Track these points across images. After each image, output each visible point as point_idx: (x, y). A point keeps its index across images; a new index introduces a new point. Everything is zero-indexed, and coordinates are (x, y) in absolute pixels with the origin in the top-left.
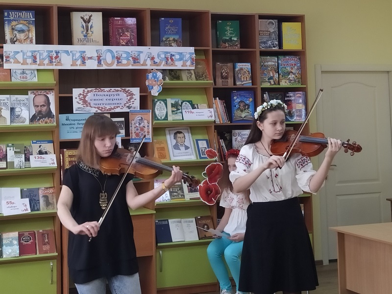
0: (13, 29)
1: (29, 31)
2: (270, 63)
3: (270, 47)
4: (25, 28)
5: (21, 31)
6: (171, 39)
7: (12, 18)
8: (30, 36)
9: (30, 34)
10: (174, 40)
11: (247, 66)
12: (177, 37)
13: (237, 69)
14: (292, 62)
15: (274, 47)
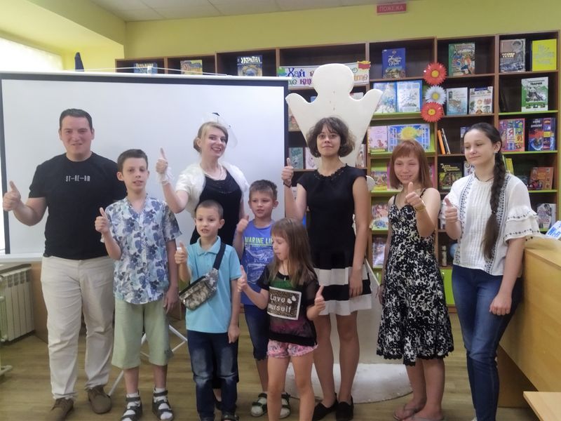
0: (244, 73)
1: (257, 73)
3: (514, 70)
5: (251, 74)
6: (394, 70)
7: (243, 63)
10: (397, 71)
12: (400, 68)
15: (520, 69)
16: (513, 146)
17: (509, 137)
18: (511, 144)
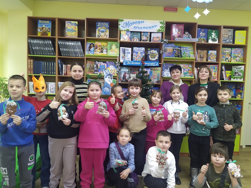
0: (99, 31)
1: (106, 32)
2: (227, 51)
4: (104, 30)
5: (103, 32)
7: (99, 26)
8: (107, 34)
9: (107, 33)
11: (214, 52)
13: (209, 54)
14: (239, 51)
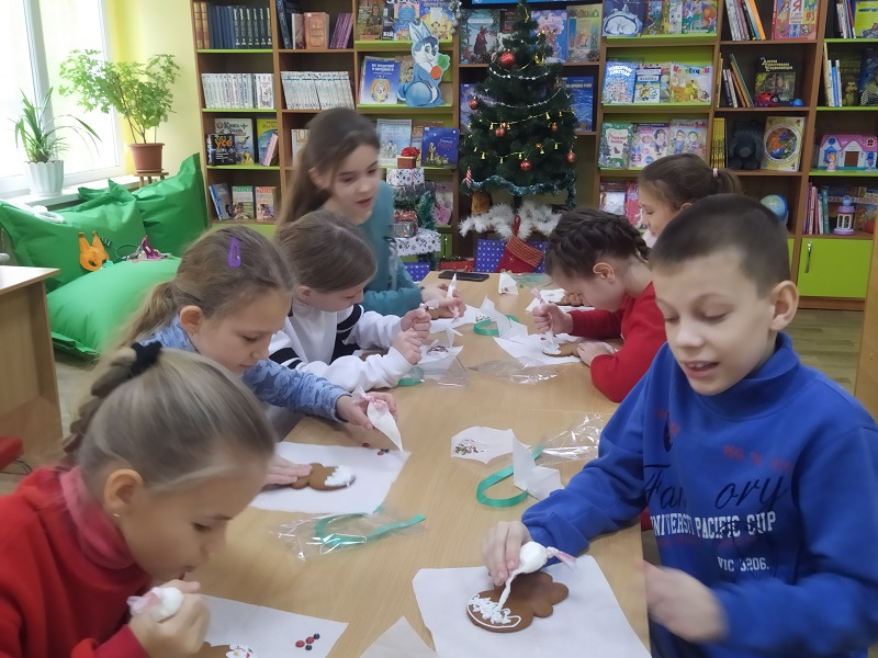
16: (798, 30)
17: (792, 14)
18: (795, 27)
